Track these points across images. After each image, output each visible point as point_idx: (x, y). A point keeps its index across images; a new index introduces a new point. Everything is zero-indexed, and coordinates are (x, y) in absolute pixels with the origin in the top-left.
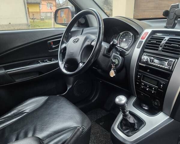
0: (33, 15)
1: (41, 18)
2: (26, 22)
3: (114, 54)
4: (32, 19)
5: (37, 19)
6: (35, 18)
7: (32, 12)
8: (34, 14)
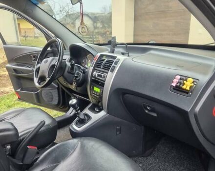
0: (25, 32)
1: (35, 35)
2: (16, 41)
3: (77, 71)
4: (24, 37)
5: (30, 37)
6: (27, 36)
7: (24, 29)
8: (27, 31)
